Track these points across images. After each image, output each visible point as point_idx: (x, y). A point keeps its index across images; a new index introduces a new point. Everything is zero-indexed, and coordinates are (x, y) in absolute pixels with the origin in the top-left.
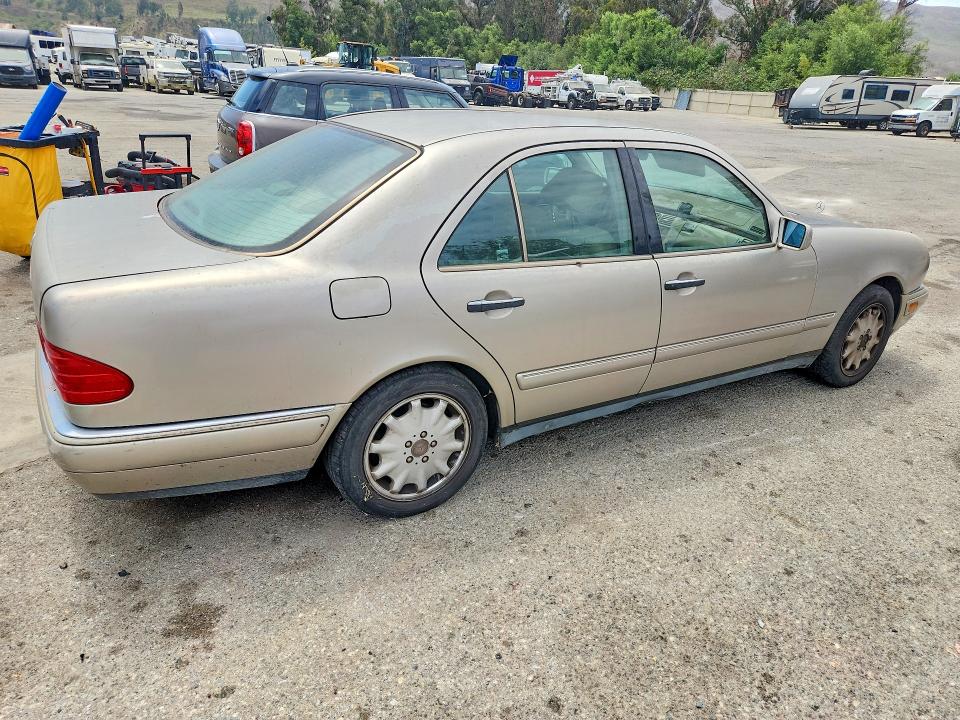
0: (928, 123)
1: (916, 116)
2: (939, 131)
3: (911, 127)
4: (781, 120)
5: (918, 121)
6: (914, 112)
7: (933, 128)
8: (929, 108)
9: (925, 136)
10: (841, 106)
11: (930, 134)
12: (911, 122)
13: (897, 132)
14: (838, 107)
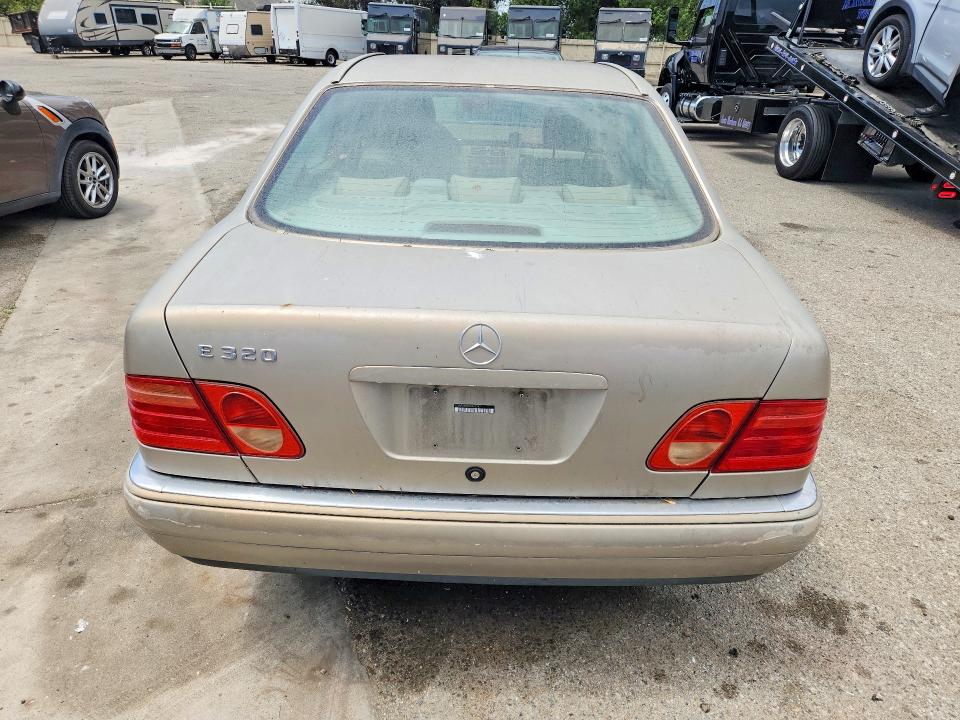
0: (191, 47)
1: (179, 40)
2: (203, 54)
3: (179, 51)
4: (30, 49)
5: (184, 45)
6: (176, 36)
7: (198, 51)
8: (185, 31)
9: (195, 59)
10: (101, 31)
11: (198, 57)
12: (176, 46)
13: (168, 57)
14: (97, 32)
